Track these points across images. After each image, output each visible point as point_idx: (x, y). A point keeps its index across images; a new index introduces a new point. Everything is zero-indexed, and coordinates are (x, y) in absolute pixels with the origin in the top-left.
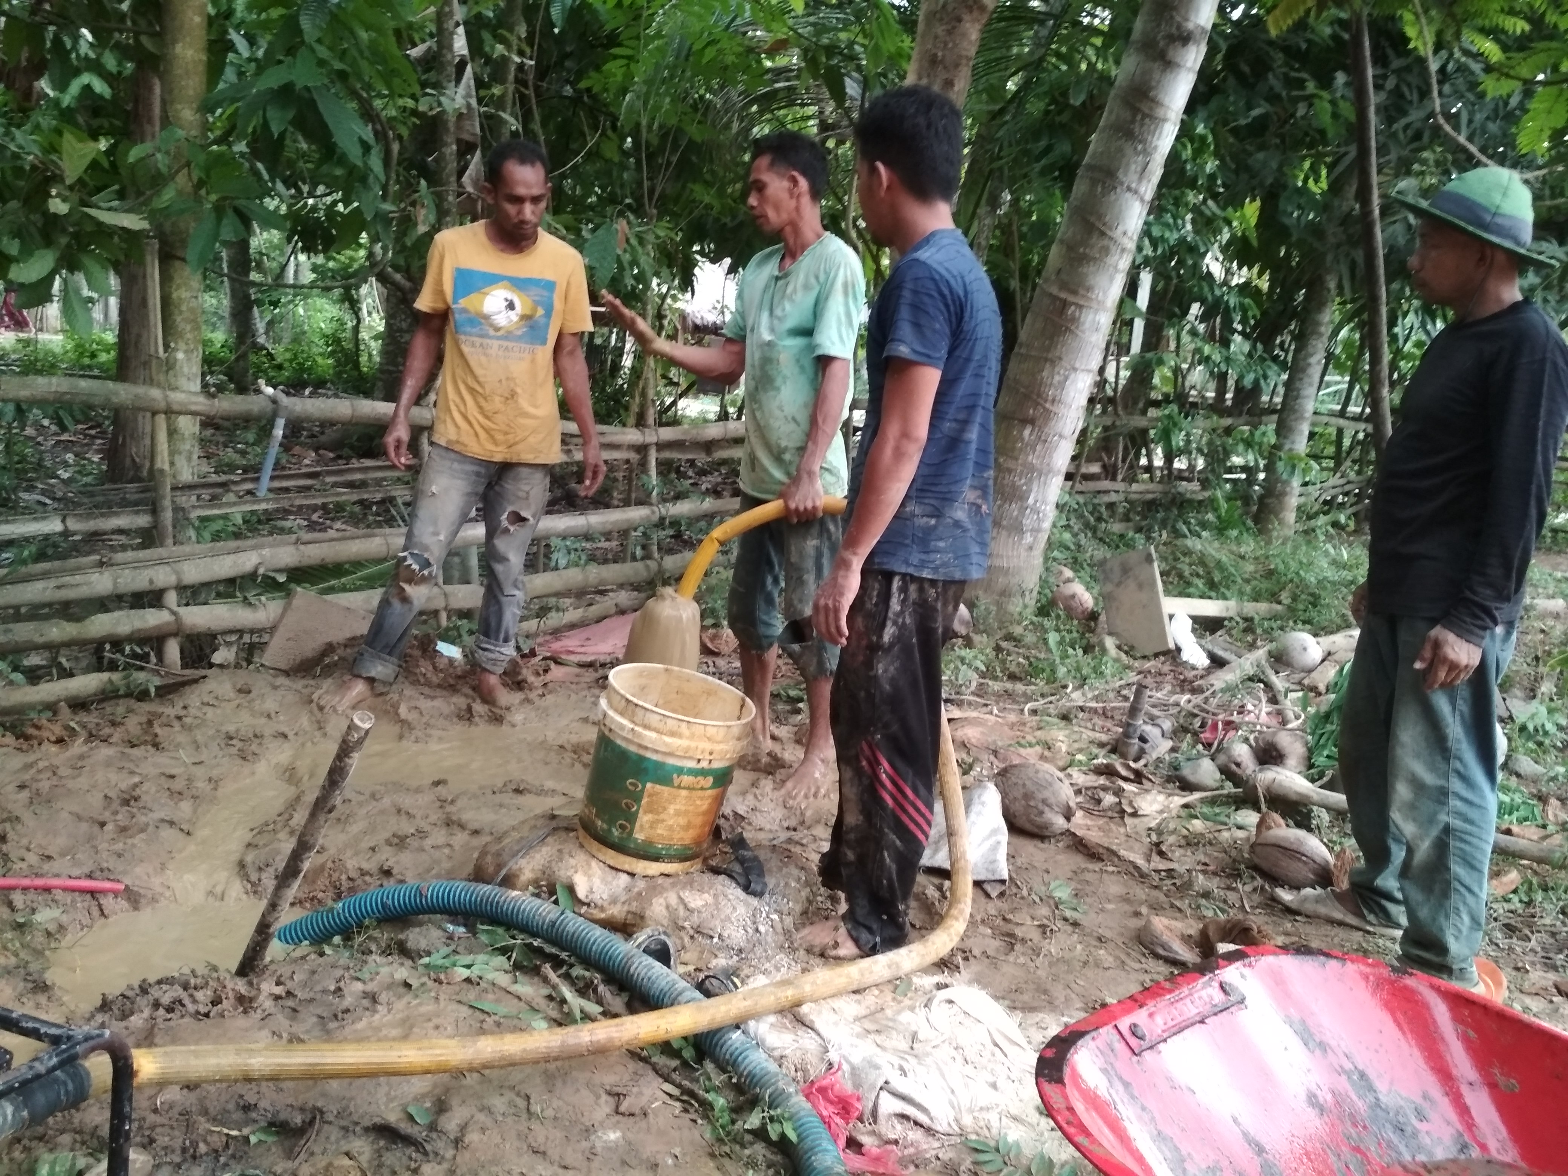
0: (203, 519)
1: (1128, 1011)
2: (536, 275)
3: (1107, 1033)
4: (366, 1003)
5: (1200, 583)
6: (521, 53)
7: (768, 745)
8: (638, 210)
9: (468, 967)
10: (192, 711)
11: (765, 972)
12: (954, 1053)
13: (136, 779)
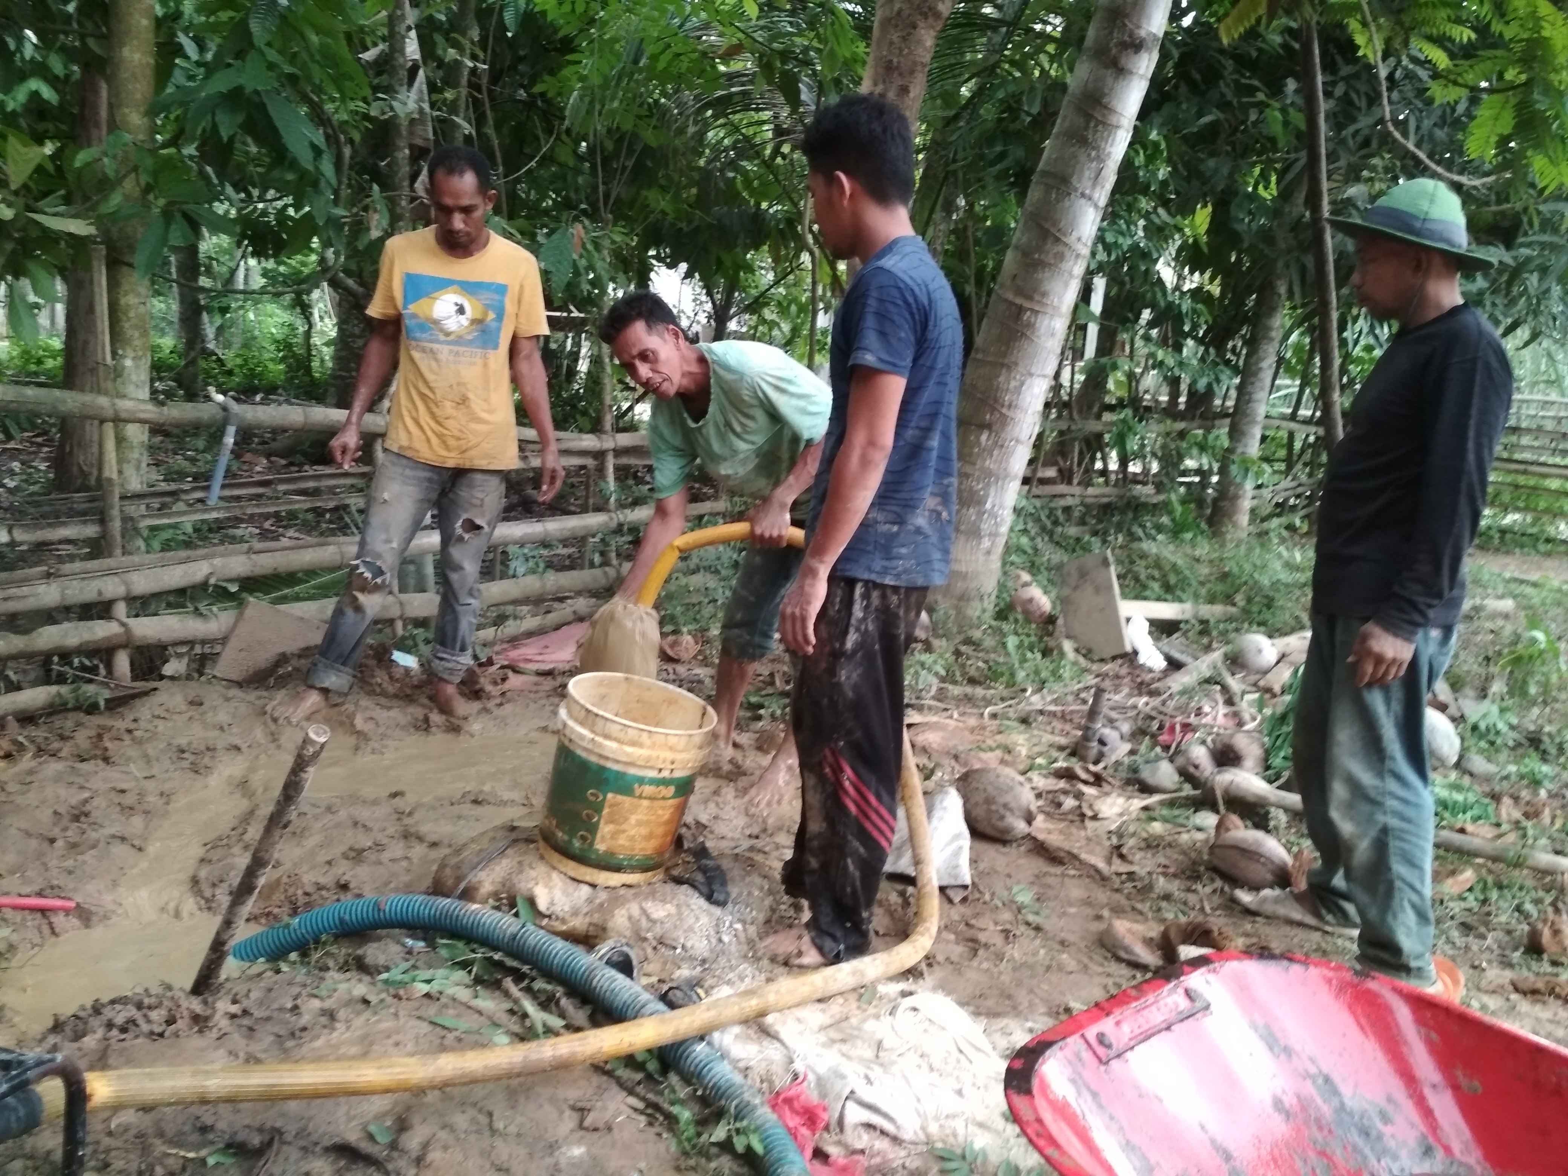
0: (153, 529)
1: (1096, 1019)
2: (487, 279)
3: (1074, 1042)
4: (324, 1020)
5: (1156, 586)
6: (474, 57)
7: (729, 752)
8: (593, 215)
9: (428, 982)
10: (143, 724)
11: (729, 982)
12: (920, 1061)
13: (86, 795)
